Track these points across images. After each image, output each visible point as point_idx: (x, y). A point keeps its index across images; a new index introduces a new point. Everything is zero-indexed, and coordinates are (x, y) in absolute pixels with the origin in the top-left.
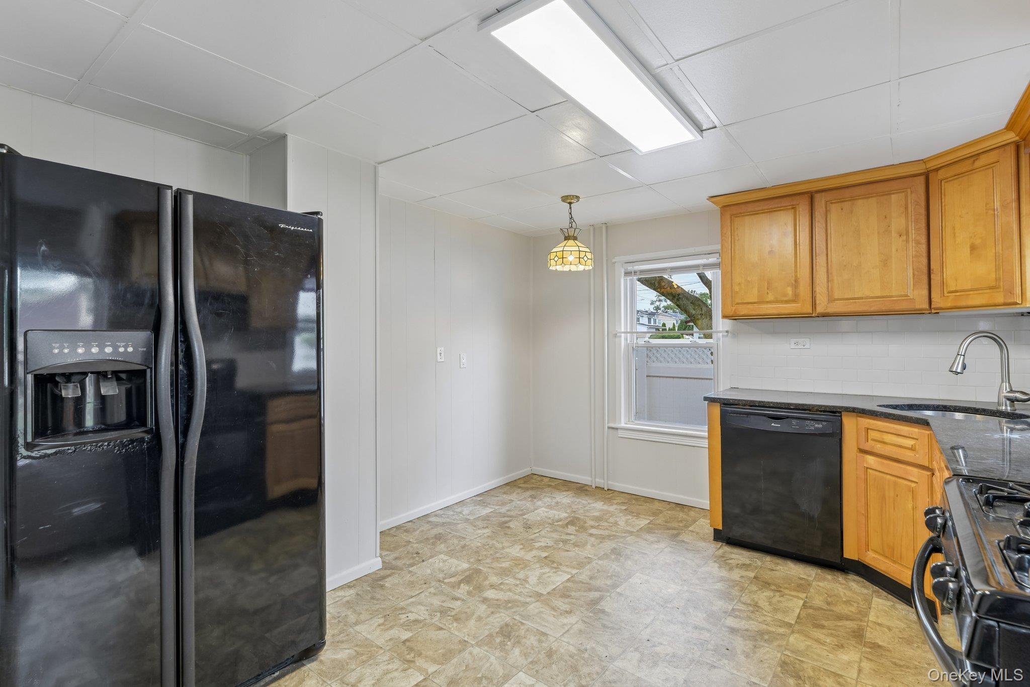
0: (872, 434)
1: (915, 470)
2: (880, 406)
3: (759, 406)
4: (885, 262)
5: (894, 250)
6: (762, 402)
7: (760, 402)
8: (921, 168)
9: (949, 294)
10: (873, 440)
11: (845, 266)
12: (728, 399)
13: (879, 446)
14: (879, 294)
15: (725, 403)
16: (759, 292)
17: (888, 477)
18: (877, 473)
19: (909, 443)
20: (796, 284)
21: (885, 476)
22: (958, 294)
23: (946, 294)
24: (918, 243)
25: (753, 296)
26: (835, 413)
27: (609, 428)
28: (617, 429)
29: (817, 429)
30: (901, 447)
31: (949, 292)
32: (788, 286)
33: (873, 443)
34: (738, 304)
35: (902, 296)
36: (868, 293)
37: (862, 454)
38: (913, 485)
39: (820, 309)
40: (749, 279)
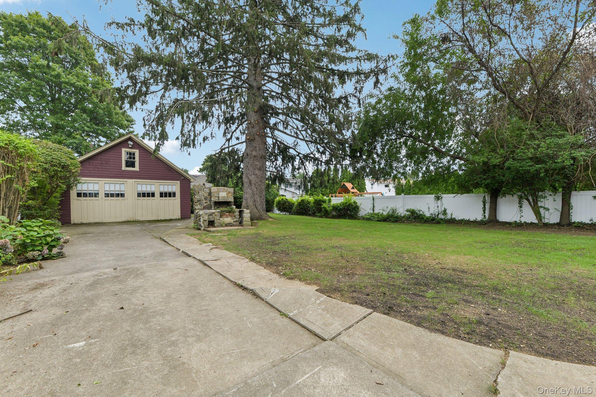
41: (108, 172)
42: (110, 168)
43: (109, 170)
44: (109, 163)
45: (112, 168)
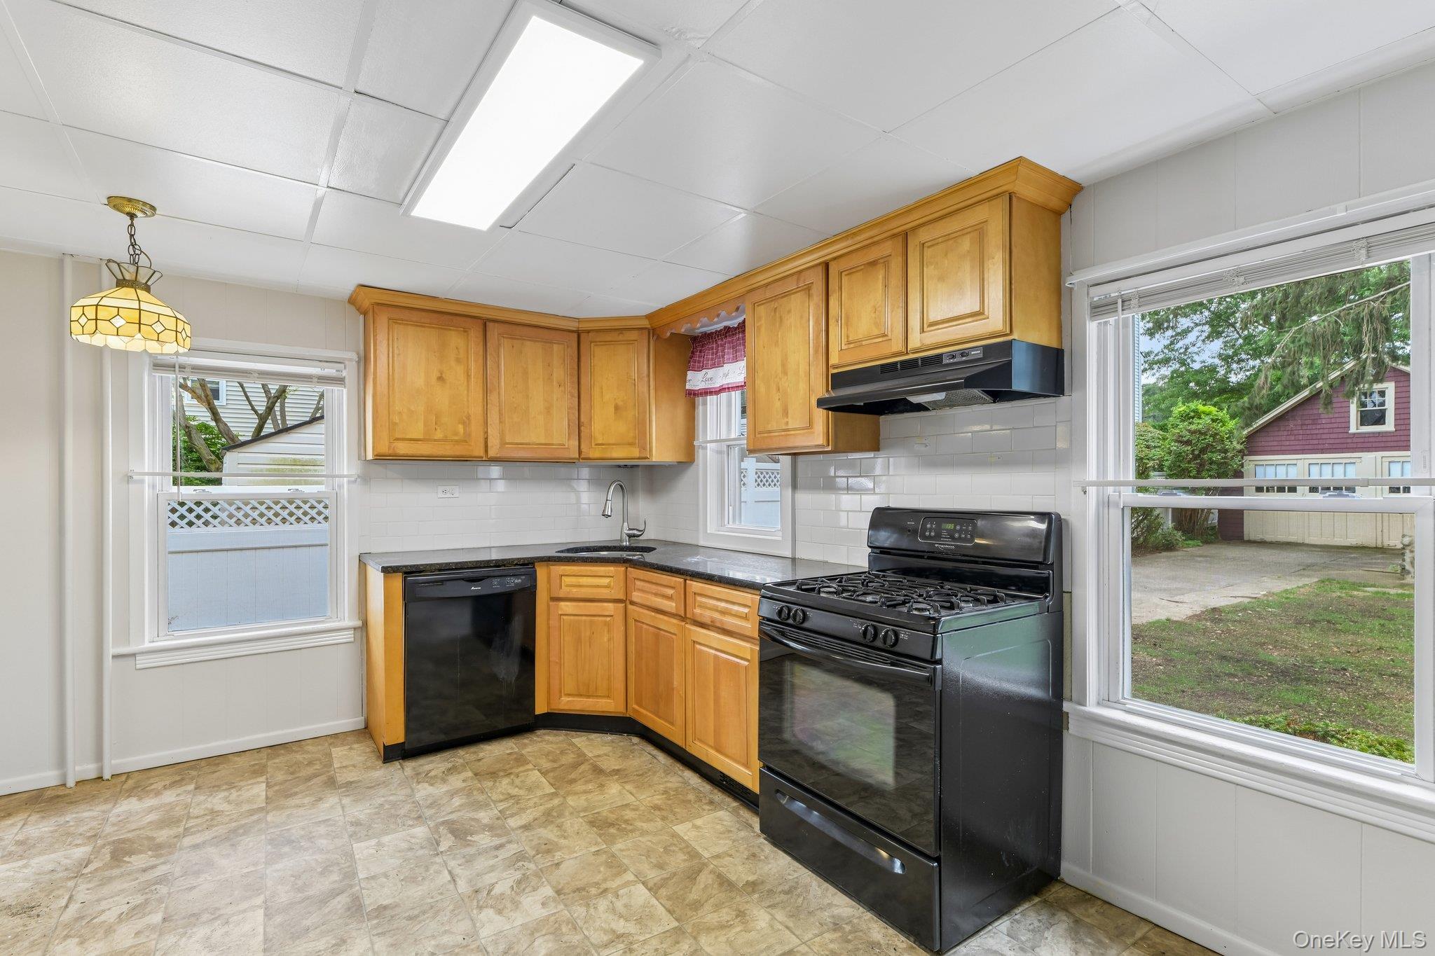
0: (566, 580)
1: (611, 605)
2: (558, 552)
3: (456, 569)
4: (548, 410)
5: (555, 399)
6: (460, 563)
7: (457, 563)
8: (573, 326)
9: (597, 446)
10: (567, 586)
11: (516, 408)
12: (418, 565)
13: (574, 590)
14: (543, 442)
15: (409, 572)
16: (425, 426)
17: (584, 618)
18: (572, 618)
19: (605, 581)
20: (466, 421)
21: (580, 618)
22: (603, 447)
23: (593, 446)
24: (572, 396)
25: (417, 430)
26: (527, 566)
27: (114, 657)
28: (134, 655)
29: (517, 584)
30: (598, 586)
31: (596, 445)
32: (459, 423)
33: (568, 589)
34: (397, 439)
35: (560, 445)
36: (534, 439)
37: (555, 603)
38: (608, 619)
39: (492, 453)
40: (412, 408)
41: (1316, 442)
42: (1321, 431)
43: (1319, 437)
44: (1319, 422)
45: (1326, 431)
